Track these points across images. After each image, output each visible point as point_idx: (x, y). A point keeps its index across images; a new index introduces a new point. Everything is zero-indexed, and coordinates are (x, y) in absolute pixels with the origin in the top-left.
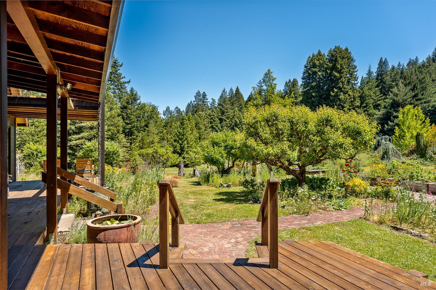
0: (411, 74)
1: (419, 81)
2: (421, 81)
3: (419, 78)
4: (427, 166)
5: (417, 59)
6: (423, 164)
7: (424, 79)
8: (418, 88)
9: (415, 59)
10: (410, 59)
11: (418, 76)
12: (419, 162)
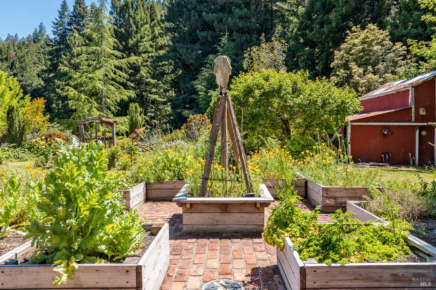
0: (8, 47)
1: (18, 58)
2: (21, 59)
3: (18, 54)
4: (24, 161)
5: (16, 36)
6: (19, 158)
7: (23, 57)
8: (17, 66)
9: (14, 36)
10: (9, 34)
11: (17, 53)
12: (12, 155)
